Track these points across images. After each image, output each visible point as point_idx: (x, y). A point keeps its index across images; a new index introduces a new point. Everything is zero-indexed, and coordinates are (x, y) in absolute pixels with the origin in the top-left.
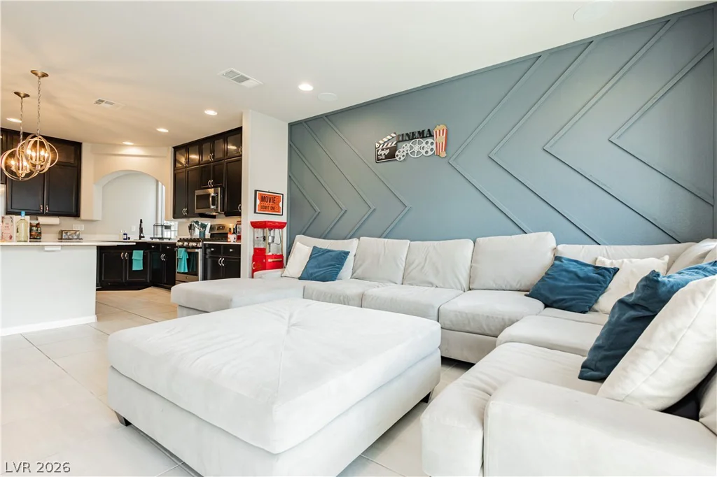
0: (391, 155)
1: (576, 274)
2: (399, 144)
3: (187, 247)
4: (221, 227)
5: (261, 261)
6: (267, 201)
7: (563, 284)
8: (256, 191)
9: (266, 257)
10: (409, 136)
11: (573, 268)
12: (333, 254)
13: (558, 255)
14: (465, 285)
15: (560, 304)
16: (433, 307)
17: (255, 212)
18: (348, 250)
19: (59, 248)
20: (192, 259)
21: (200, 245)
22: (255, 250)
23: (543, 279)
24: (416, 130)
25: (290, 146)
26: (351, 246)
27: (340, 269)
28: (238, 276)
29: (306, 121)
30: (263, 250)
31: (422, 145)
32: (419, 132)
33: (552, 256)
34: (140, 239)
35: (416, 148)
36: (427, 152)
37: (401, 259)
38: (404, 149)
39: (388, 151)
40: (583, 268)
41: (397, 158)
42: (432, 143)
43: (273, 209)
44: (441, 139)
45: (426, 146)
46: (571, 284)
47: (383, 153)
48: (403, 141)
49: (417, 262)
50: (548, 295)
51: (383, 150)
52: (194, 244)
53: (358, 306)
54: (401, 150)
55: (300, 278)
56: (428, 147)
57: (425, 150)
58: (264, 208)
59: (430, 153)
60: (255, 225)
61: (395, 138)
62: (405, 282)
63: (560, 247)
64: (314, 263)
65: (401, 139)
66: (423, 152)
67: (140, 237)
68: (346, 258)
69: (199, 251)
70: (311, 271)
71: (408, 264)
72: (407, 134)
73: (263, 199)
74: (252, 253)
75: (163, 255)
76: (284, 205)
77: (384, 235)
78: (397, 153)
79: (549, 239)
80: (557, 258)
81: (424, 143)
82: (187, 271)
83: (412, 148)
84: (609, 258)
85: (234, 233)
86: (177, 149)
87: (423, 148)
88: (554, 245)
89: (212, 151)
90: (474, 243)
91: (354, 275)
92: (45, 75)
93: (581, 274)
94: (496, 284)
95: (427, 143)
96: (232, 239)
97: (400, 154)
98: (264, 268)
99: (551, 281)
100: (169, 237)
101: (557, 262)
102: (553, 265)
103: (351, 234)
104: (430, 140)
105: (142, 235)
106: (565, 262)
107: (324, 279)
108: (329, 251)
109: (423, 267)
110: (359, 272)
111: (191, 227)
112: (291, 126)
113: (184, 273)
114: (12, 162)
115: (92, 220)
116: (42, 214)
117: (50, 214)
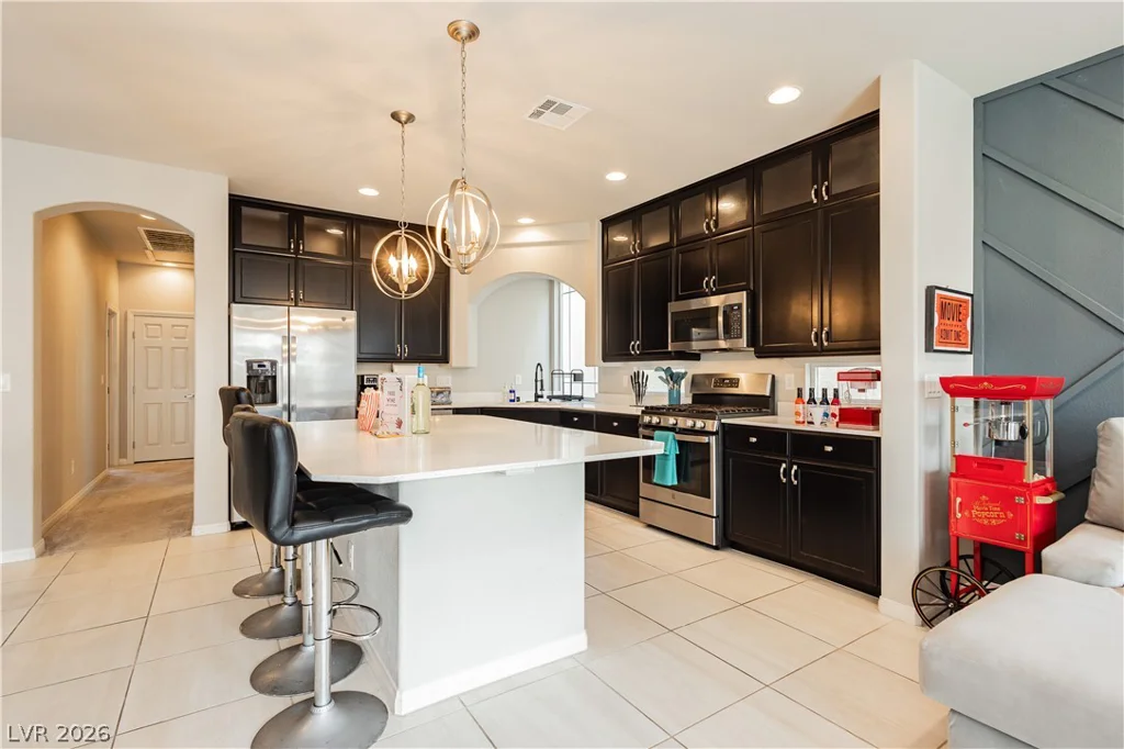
3: (672, 429)
4: (727, 380)
17: (929, 349)
20: (692, 457)
21: (714, 426)
25: (983, 160)
34: (536, 401)
43: (958, 336)
52: (697, 425)
58: (945, 335)
67: (537, 397)
69: (714, 441)
73: (944, 310)
82: (676, 483)
85: (825, 401)
86: (608, 223)
100: (579, 394)
105: (539, 393)
111: (638, 382)
112: (986, 107)
113: (672, 487)
114: (392, 262)
115: (467, 368)
116: (399, 361)
117: (410, 360)
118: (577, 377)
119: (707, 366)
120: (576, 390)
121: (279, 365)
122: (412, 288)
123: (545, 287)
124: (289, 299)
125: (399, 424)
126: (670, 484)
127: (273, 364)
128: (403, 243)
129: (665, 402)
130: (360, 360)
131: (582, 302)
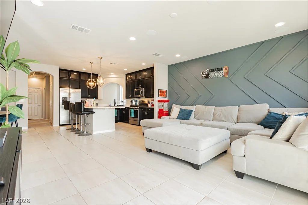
0: (207, 76)
1: (275, 117)
2: (210, 73)
3: (134, 108)
4: (143, 101)
5: (161, 113)
6: (162, 93)
7: (271, 121)
8: (159, 90)
9: (163, 112)
10: (214, 70)
11: (275, 116)
12: (188, 111)
13: (270, 111)
14: (235, 121)
15: (269, 127)
16: (226, 127)
17: (158, 97)
18: (192, 110)
19: (108, 109)
20: (136, 112)
21: (138, 108)
22: (159, 109)
23: (264, 119)
24: (216, 68)
25: (168, 73)
26: (193, 108)
27: (190, 116)
28: (153, 118)
29: (174, 65)
30: (162, 110)
31: (219, 73)
32: (217, 69)
33: (268, 112)
35: (217, 74)
36: (220, 76)
37: (212, 112)
38: (212, 75)
39: (206, 75)
40: (278, 115)
41: (209, 78)
42: (222, 73)
43: (164, 95)
44: (226, 71)
45: (220, 73)
46: (273, 121)
47: (204, 76)
48: (211, 71)
49: (218, 114)
50: (265, 124)
51: (204, 75)
52: (136, 107)
53: (200, 126)
54: (211, 75)
55: (177, 119)
56: (221, 74)
57: (220, 75)
58: (161, 95)
59: (222, 76)
60: (159, 101)
61: (208, 71)
62: (214, 120)
63: (271, 109)
64: (181, 114)
65: (210, 71)
66: (219, 76)
67: (115, 105)
68: (192, 112)
69: (138, 110)
70: (180, 116)
71: (214, 114)
72: (213, 69)
73: (161, 92)
74: (158, 110)
75: (124, 111)
76: (167, 94)
77: (205, 104)
78: (209, 76)
79: (267, 106)
80: (269, 112)
81: (220, 72)
83: (215, 74)
84: (288, 112)
86: (127, 74)
87: (219, 74)
88: (269, 108)
89: (140, 75)
90: (239, 107)
91: (195, 118)
92: (102, 58)
93: (277, 117)
94: (247, 121)
95: (221, 72)
96: (150, 106)
97: (210, 76)
98: (163, 116)
99: (267, 120)
101: (269, 114)
102: (268, 115)
103: (192, 104)
104: (222, 72)
106: (272, 113)
107: (185, 119)
108: (186, 110)
109: (220, 115)
110: (197, 117)
111: (131, 102)
112: (169, 66)
113: (133, 117)
114: (90, 83)
115: (101, 100)
116: (88, 98)
117: (90, 98)
118: (122, 102)
119: (141, 99)
120: (122, 104)
121: (68, 98)
122: (93, 87)
123: (117, 86)
124: (68, 87)
125: (91, 106)
126: (132, 116)
127: (67, 98)
128: (92, 81)
129: (135, 105)
130: (82, 98)
131: (122, 88)
